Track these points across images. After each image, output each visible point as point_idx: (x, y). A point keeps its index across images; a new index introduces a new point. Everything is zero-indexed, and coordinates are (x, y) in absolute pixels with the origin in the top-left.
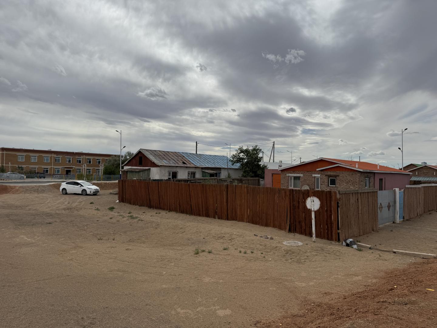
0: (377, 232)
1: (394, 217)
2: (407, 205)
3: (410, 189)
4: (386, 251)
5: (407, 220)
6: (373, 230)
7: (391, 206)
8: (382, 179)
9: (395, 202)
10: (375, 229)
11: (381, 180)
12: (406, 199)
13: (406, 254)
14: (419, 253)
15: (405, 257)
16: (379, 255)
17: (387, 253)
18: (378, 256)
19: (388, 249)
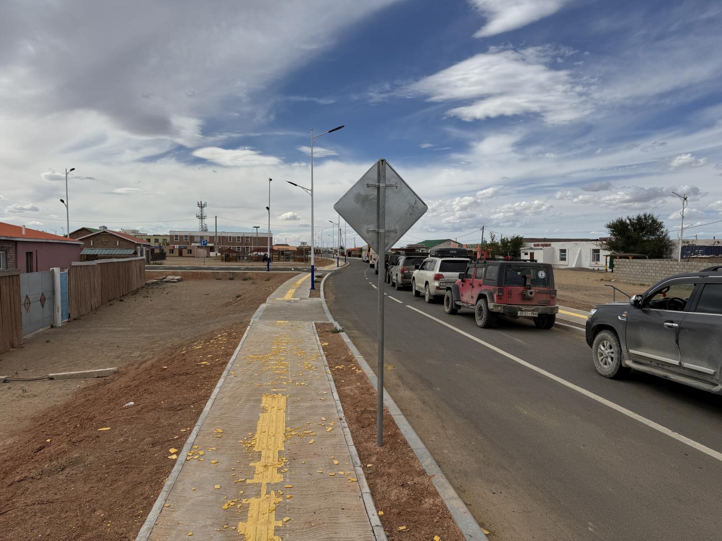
0: (21, 348)
1: (53, 317)
2: (74, 296)
3: (79, 268)
4: (35, 379)
5: (75, 319)
6: (13, 345)
7: (46, 299)
8: (31, 253)
9: (53, 292)
10: (16, 343)
11: (29, 254)
12: (72, 286)
13: (71, 377)
14: (92, 371)
15: (69, 382)
16: (23, 390)
17: (38, 383)
18: (21, 391)
19: (41, 374)
